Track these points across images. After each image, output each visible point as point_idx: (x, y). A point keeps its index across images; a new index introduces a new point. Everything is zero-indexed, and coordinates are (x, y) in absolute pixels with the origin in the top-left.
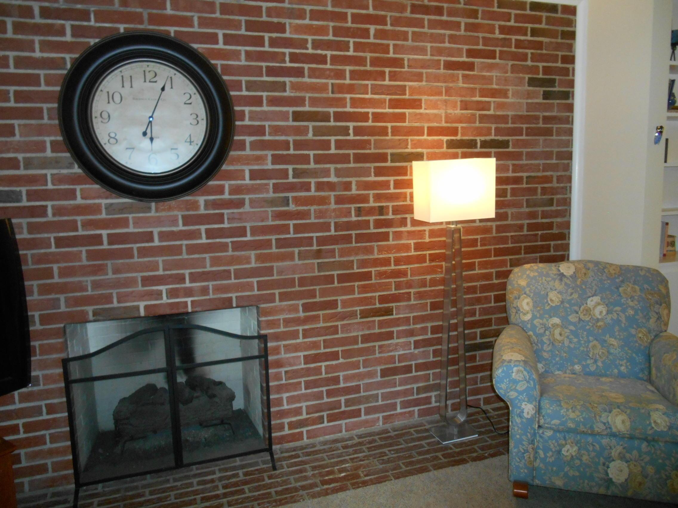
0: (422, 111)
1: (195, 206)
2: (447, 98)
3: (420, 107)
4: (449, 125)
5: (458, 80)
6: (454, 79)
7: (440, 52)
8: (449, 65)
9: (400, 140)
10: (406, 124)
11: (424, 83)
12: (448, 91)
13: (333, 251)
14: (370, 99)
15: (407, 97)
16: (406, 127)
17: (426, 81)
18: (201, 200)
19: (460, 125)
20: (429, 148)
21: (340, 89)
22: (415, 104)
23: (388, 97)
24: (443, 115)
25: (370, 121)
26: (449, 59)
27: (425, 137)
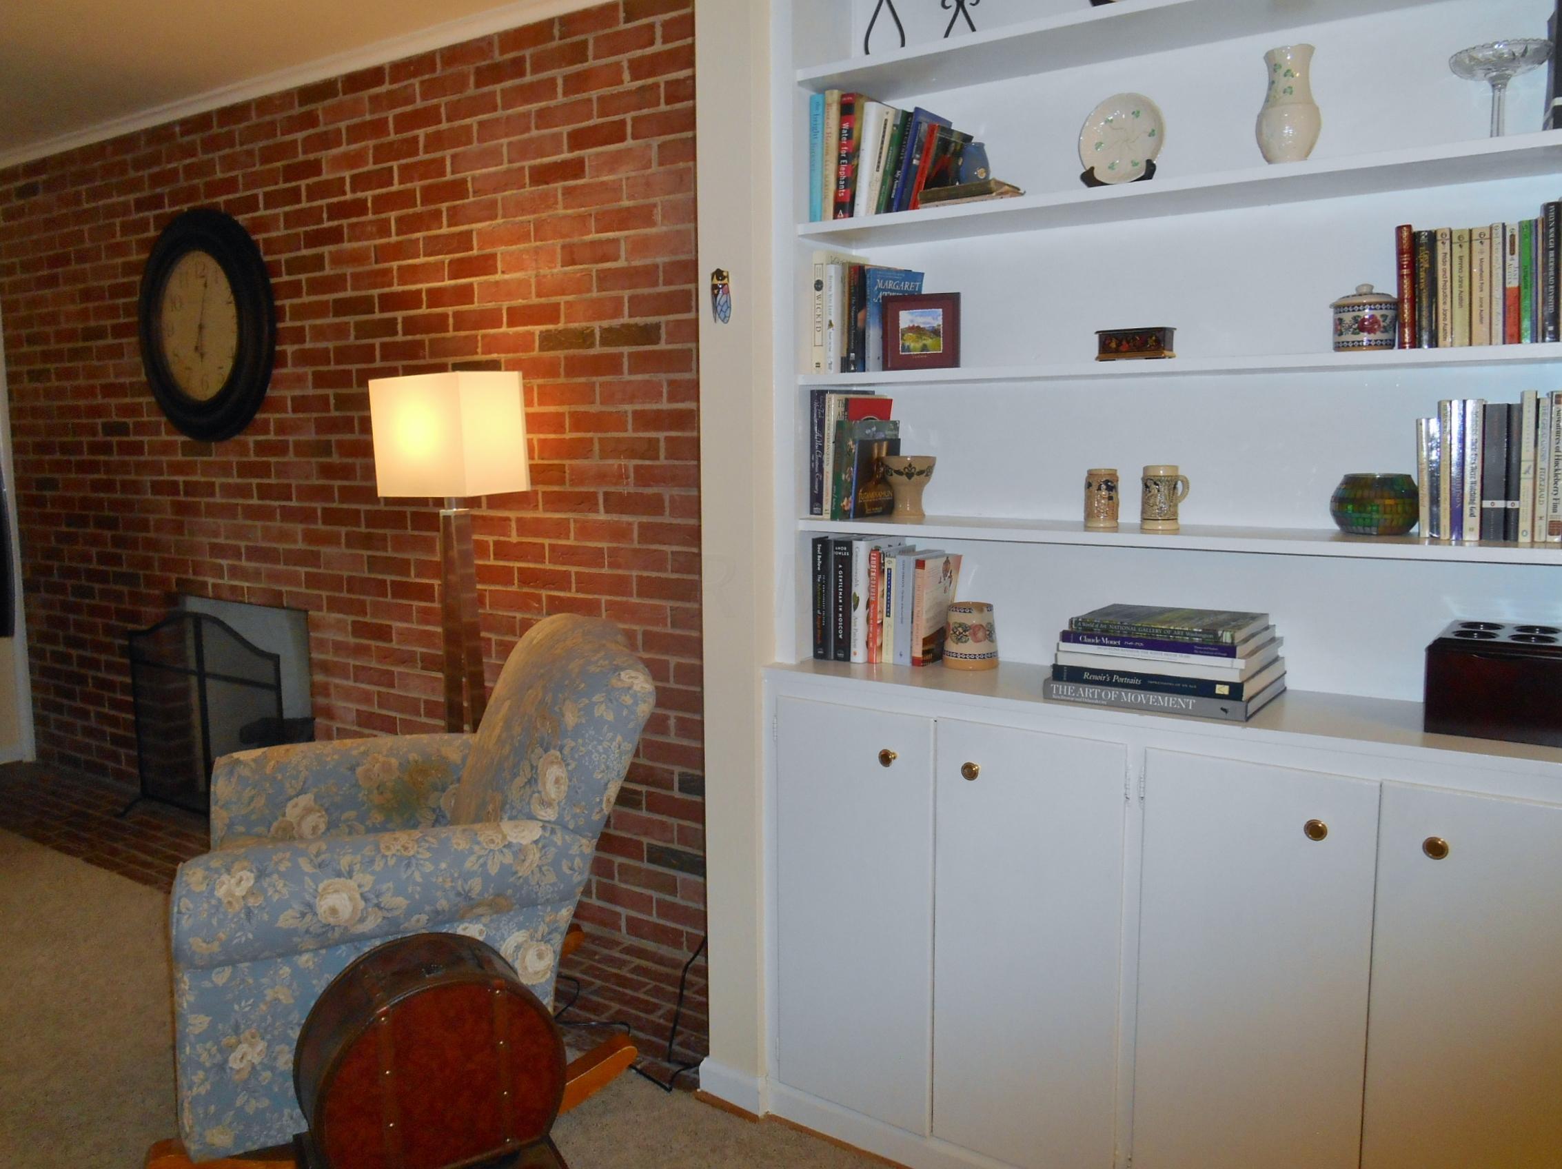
0: (498, 277)
1: (244, 449)
2: (538, 243)
3: (493, 271)
4: (543, 300)
5: (556, 203)
6: (546, 201)
7: (523, 151)
8: (542, 175)
9: (466, 337)
10: (475, 306)
11: (500, 221)
12: (540, 230)
13: (384, 538)
14: (423, 265)
15: (475, 252)
16: (474, 311)
17: (504, 216)
18: (251, 440)
19: (562, 299)
20: (508, 352)
21: (385, 253)
22: (485, 265)
23: (447, 258)
24: (533, 281)
25: (424, 306)
26: (538, 161)
27: (504, 329)
